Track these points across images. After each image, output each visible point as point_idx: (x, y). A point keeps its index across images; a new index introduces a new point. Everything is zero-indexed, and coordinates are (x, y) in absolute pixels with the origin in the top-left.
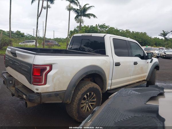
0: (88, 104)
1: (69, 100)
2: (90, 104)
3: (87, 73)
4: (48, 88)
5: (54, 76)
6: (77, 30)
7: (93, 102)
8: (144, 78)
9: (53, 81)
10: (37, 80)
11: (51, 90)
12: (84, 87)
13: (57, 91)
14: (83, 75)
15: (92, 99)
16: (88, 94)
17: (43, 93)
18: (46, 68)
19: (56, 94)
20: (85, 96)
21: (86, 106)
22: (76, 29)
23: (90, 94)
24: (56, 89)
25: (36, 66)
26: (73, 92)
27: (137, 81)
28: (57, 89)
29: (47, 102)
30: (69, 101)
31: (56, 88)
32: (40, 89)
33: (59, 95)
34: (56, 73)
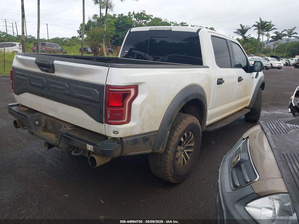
0: (183, 151)
1: (163, 147)
2: (185, 151)
3: (186, 98)
4: (133, 128)
5: (142, 107)
6: (93, 23)
7: (190, 147)
8: (246, 103)
9: (140, 115)
10: (117, 115)
11: (137, 132)
12: (182, 123)
13: (145, 134)
14: (182, 102)
15: (189, 144)
16: (186, 134)
17: (126, 137)
18: (130, 91)
19: (145, 138)
20: (182, 139)
21: (181, 155)
22: (93, 20)
23: (188, 134)
24: (145, 130)
25: (112, 88)
26: (169, 133)
27: (239, 108)
28: (147, 130)
29: (130, 154)
30: (161, 150)
31: (145, 127)
32: (122, 130)
33: (148, 138)
34: (146, 100)
